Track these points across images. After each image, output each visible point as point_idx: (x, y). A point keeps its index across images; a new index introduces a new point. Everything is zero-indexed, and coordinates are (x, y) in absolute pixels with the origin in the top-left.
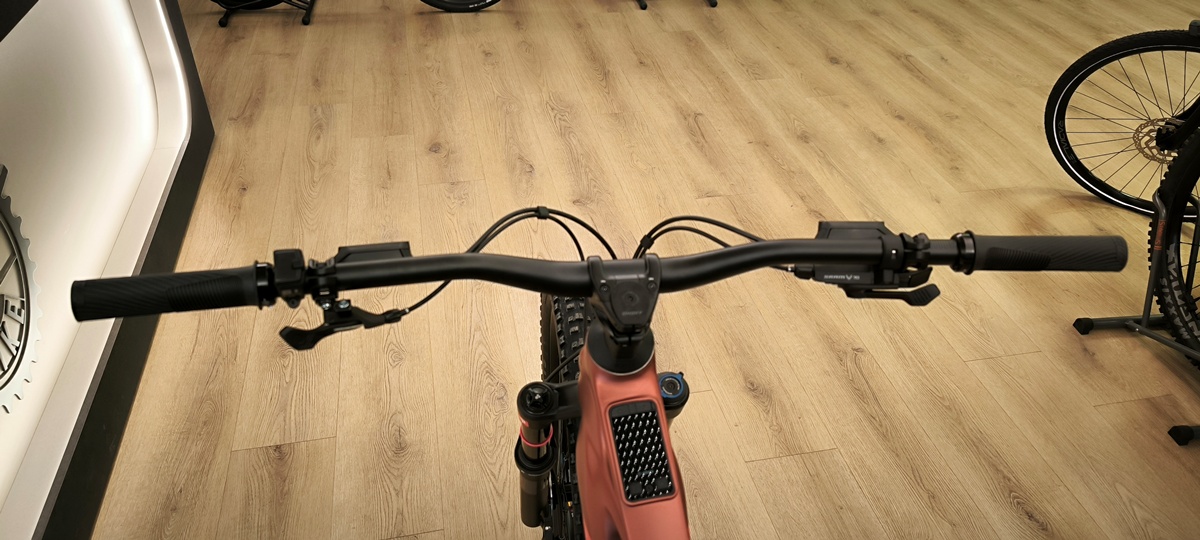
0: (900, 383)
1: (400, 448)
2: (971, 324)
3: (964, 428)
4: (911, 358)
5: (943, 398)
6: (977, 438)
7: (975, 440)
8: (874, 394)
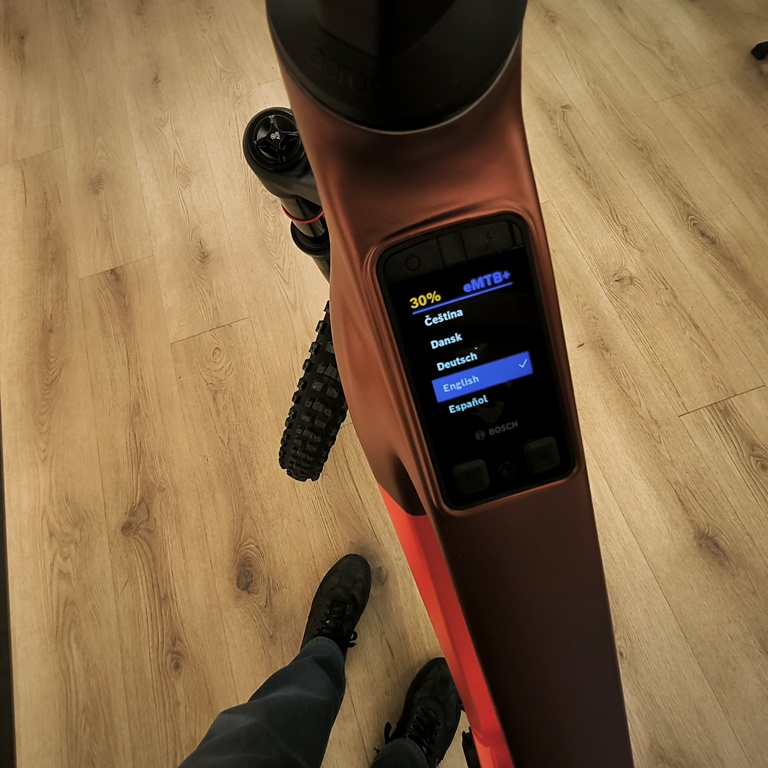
0: (601, 133)
1: (204, 257)
2: (663, 64)
3: (653, 166)
4: (611, 107)
5: (636, 141)
6: (664, 173)
7: (662, 175)
8: (579, 147)
